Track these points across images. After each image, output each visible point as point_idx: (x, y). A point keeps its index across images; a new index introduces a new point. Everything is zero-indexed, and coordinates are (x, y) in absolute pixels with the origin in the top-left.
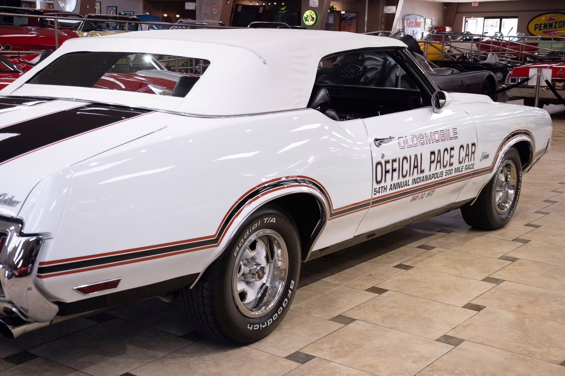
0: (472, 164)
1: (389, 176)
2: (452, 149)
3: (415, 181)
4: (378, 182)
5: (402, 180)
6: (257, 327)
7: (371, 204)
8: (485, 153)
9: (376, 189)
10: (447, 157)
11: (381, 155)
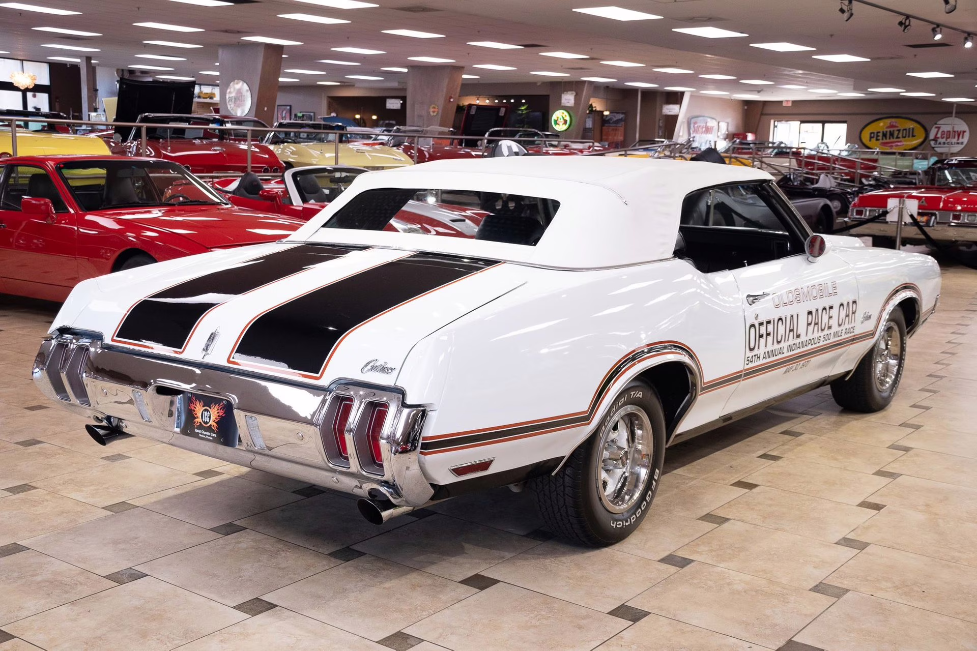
0: (852, 328)
1: (763, 341)
2: (831, 308)
3: (790, 348)
4: (751, 350)
5: (776, 346)
6: (620, 524)
7: (743, 376)
8: (867, 313)
9: (749, 357)
10: (825, 318)
11: (754, 316)
